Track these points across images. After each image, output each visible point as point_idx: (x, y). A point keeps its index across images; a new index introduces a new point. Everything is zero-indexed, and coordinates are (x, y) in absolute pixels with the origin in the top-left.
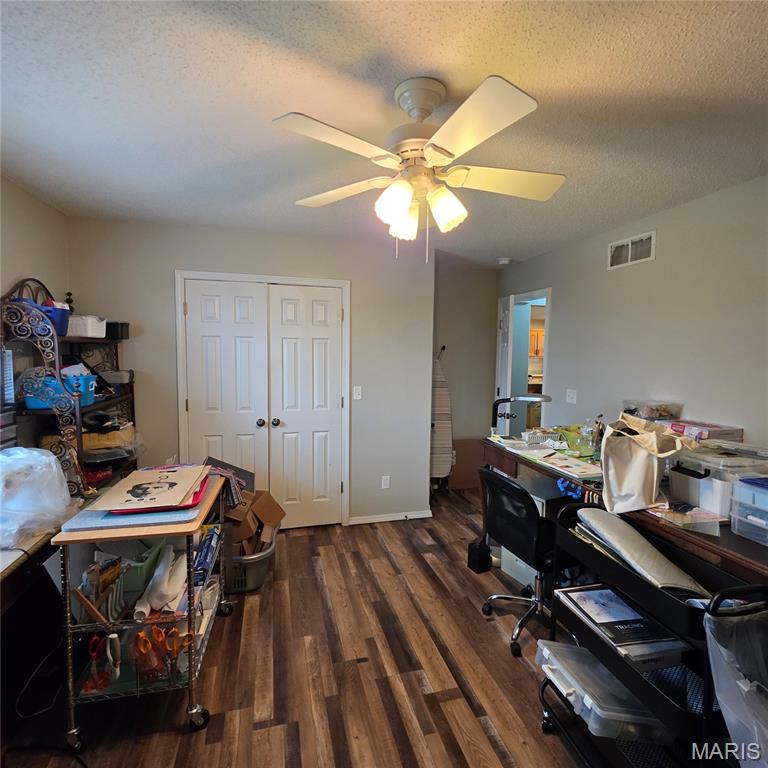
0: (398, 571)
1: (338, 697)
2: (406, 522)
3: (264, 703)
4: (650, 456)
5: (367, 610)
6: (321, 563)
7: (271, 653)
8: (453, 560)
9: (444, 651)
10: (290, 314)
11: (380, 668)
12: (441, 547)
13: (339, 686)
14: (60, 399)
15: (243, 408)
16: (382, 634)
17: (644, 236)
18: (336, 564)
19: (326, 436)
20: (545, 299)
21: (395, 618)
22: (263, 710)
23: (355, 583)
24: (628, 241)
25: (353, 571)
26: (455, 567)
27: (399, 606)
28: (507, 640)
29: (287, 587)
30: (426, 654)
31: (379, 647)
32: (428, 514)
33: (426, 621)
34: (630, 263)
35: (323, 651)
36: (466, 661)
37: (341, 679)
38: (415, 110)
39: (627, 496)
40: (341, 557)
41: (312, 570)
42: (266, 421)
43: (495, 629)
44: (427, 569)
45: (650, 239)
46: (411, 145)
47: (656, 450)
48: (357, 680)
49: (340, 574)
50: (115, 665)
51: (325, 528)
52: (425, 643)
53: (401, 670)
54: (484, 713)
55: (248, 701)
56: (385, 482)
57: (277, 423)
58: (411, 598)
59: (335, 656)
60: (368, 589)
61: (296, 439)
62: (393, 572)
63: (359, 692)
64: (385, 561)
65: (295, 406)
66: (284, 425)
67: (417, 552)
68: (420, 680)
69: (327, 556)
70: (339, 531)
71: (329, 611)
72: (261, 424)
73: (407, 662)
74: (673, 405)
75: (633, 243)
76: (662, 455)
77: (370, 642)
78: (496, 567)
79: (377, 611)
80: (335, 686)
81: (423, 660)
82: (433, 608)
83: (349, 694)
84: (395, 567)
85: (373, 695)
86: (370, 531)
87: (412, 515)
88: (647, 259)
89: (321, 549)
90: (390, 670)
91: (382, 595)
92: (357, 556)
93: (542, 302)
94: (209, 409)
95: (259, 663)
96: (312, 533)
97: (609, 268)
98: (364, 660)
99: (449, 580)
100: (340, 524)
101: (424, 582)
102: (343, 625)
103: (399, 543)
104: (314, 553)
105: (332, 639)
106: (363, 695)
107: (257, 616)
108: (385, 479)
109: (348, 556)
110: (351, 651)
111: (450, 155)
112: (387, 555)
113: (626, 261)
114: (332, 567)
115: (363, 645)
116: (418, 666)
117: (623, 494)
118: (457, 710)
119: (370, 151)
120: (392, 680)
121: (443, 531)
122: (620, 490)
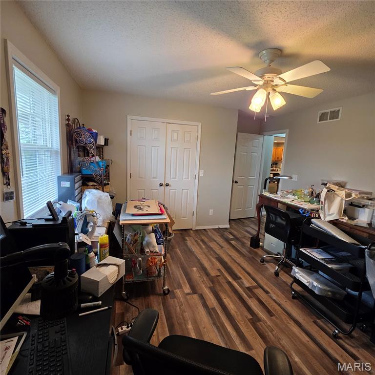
0: (222, 247)
1: (214, 287)
2: (219, 229)
3: (186, 288)
4: (342, 199)
5: (214, 260)
6: (189, 243)
7: (182, 272)
8: (243, 244)
9: (249, 274)
10: (175, 137)
11: (226, 278)
12: (236, 239)
13: (213, 284)
14: (96, 170)
15: (154, 178)
16: (223, 268)
17: (336, 109)
18: (195, 243)
19: (187, 192)
20: (285, 134)
21: (226, 263)
22: (187, 290)
23: (206, 251)
24: (328, 111)
25: (204, 247)
26: (245, 246)
27: (226, 259)
28: (273, 271)
29: (178, 251)
30: (242, 275)
31: (224, 272)
32: (228, 226)
33: (239, 264)
34: (328, 121)
35: (202, 273)
36: (258, 277)
37: (212, 282)
38: (268, 61)
39: (332, 214)
40: (196, 241)
41: (187, 246)
42: (163, 184)
43: (267, 267)
44: (233, 246)
45: (339, 110)
46: (268, 76)
47: (345, 197)
48: (219, 282)
49: (198, 247)
50: (140, 269)
51: (185, 230)
52: (240, 271)
53: (234, 279)
54: (269, 293)
55: (180, 287)
56: (211, 212)
57: (167, 185)
58: (230, 256)
59: (207, 274)
60: (212, 253)
61: (175, 192)
62: (220, 247)
63: (221, 285)
64: (215, 243)
65: (176, 178)
66: (170, 185)
67: (228, 241)
68: (242, 283)
69: (190, 240)
70: (192, 232)
71: (199, 260)
72: (161, 185)
73: (236, 277)
74: (343, 182)
75: (330, 112)
76: (346, 199)
77: (219, 270)
78: (261, 247)
79: (218, 260)
80: (211, 284)
81: (242, 277)
82: (241, 260)
83: (217, 286)
84: (220, 246)
85: (226, 287)
86: (204, 232)
87: (221, 227)
88: (337, 120)
89: (187, 238)
90: (230, 279)
91: (218, 255)
92: (202, 241)
93: (284, 135)
94: (140, 178)
95: (179, 276)
96: (181, 232)
97: (318, 122)
98: (219, 276)
99: (244, 251)
100: (191, 229)
101: (233, 251)
102: (207, 265)
103: (219, 237)
104: (184, 240)
105: (203, 269)
106: (223, 287)
107: (171, 261)
108: (211, 211)
109: (199, 241)
110: (213, 273)
111: (285, 81)
112: (215, 241)
113: (327, 120)
114: (194, 245)
115: (217, 271)
116: (240, 278)
117: (330, 213)
118: (259, 292)
119: (253, 78)
120: (232, 282)
121: (235, 233)
122: (329, 212)
